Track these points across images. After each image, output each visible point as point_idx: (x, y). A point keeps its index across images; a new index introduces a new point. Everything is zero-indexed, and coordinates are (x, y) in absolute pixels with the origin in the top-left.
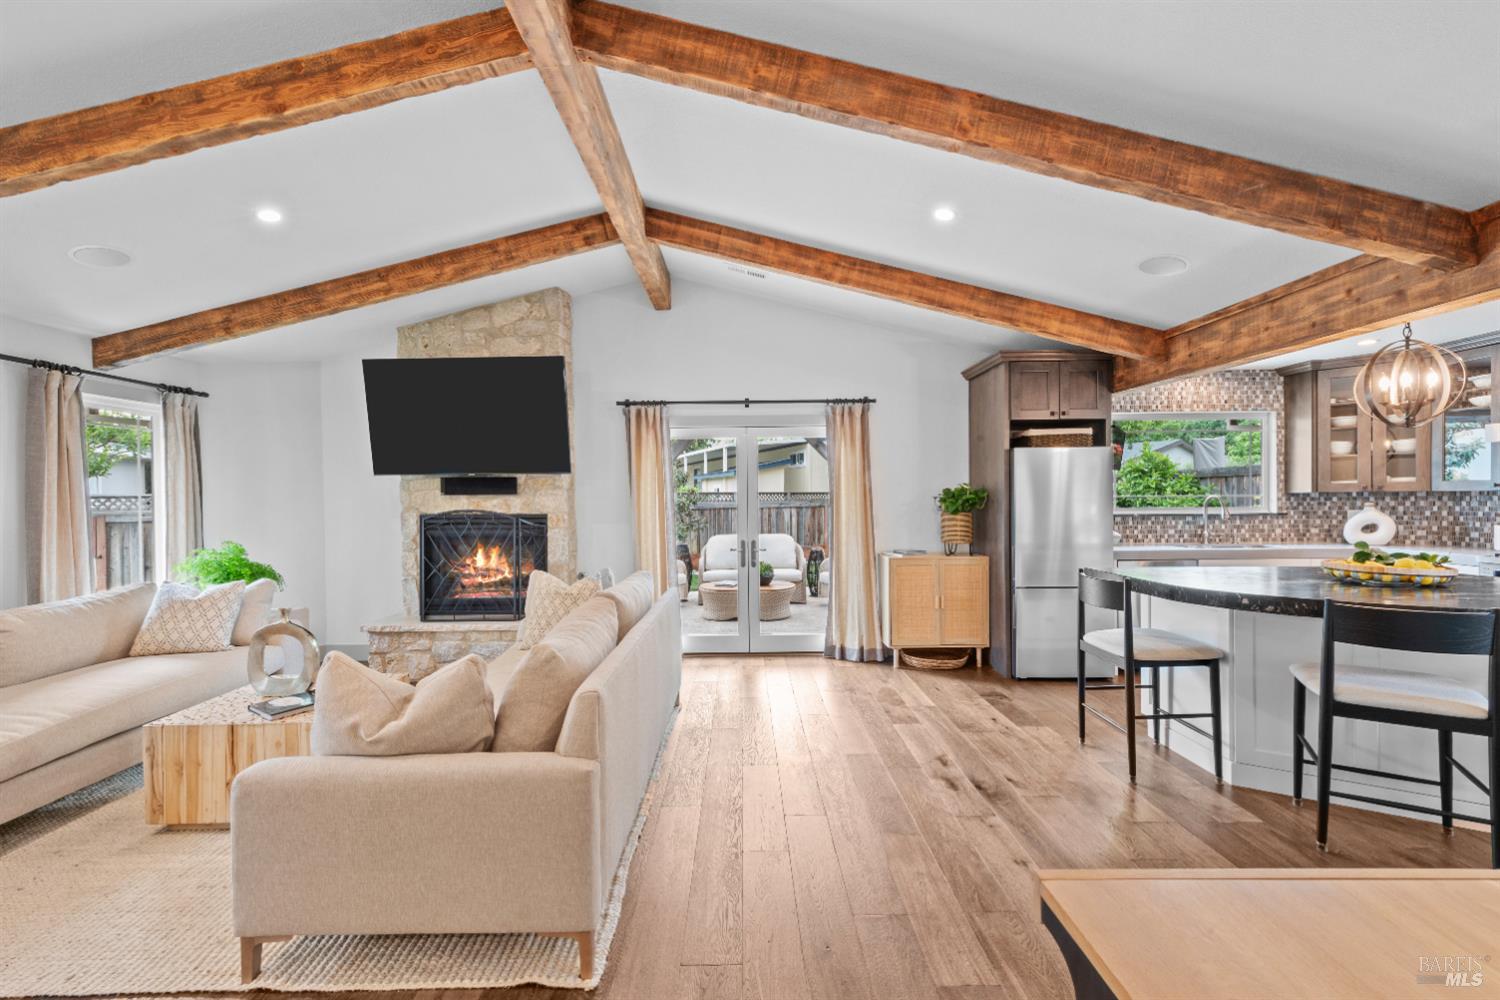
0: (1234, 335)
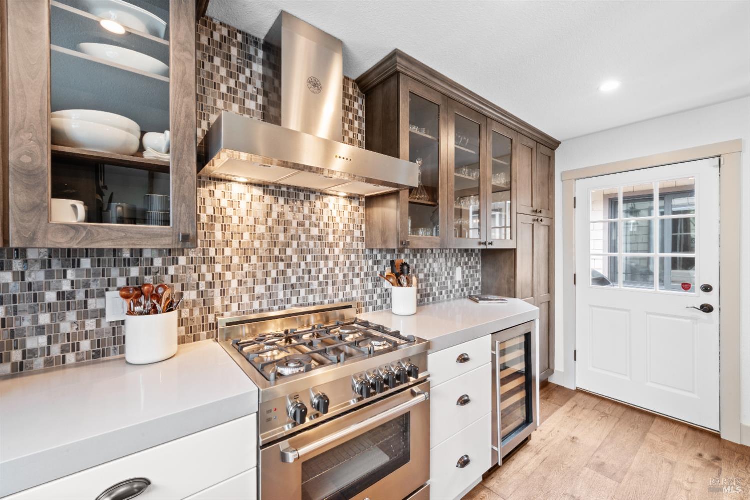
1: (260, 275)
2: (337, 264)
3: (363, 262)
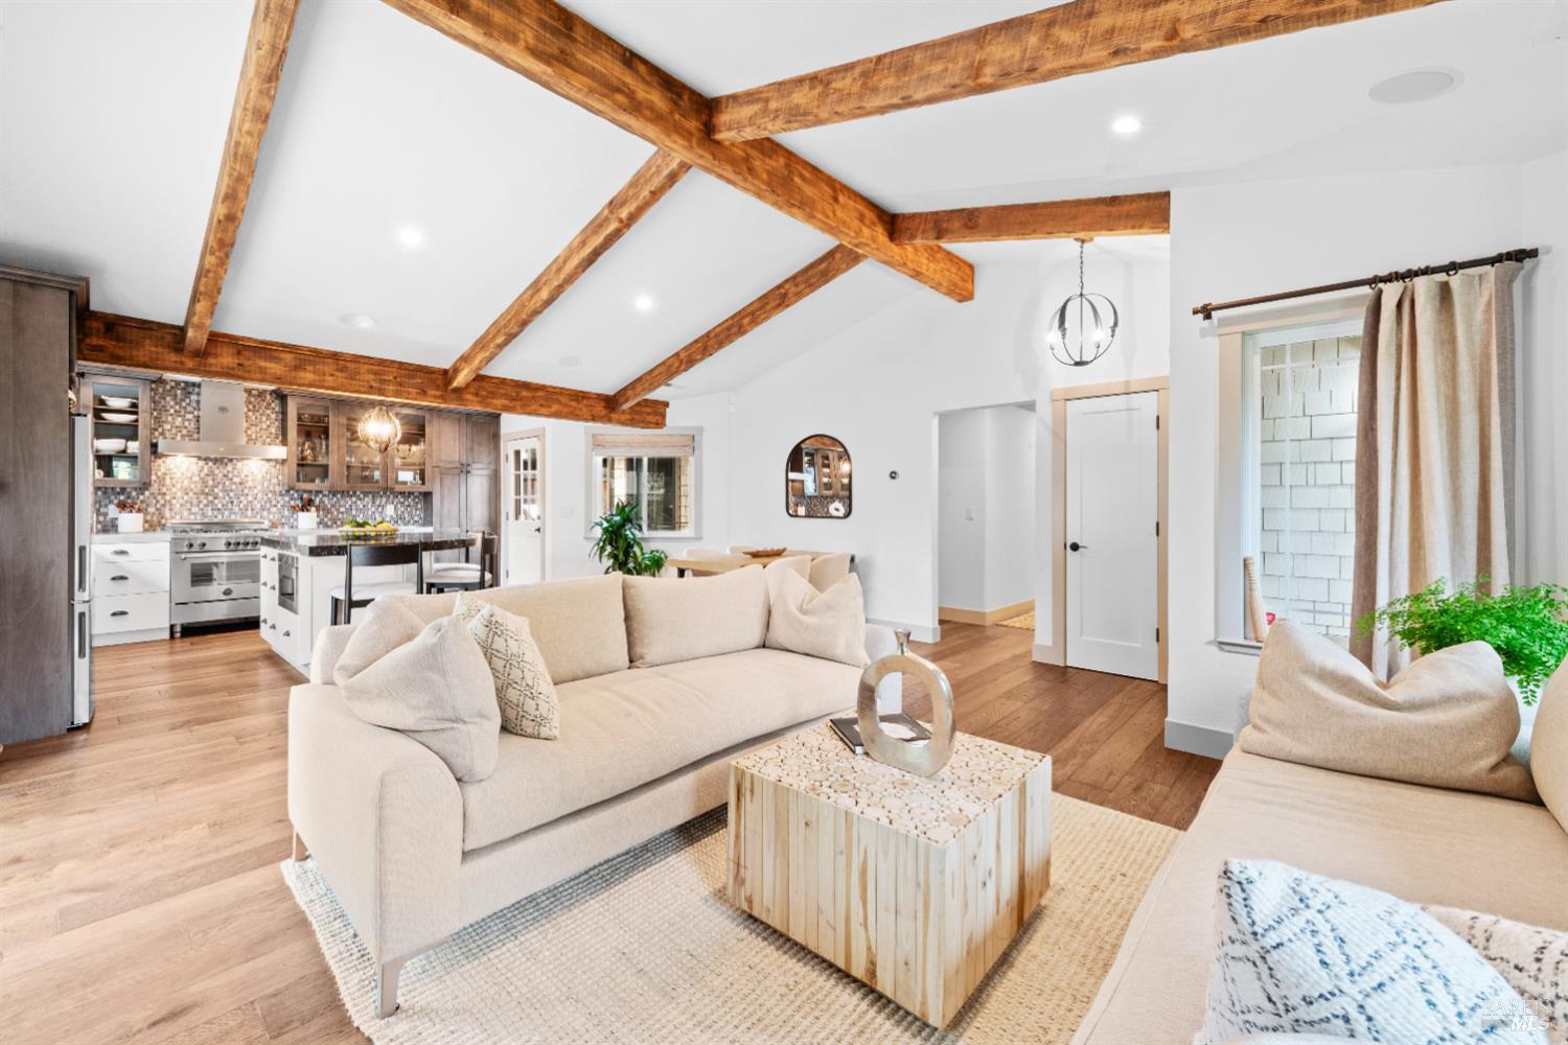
0: (297, 368)
2: (255, 499)
3: (279, 499)
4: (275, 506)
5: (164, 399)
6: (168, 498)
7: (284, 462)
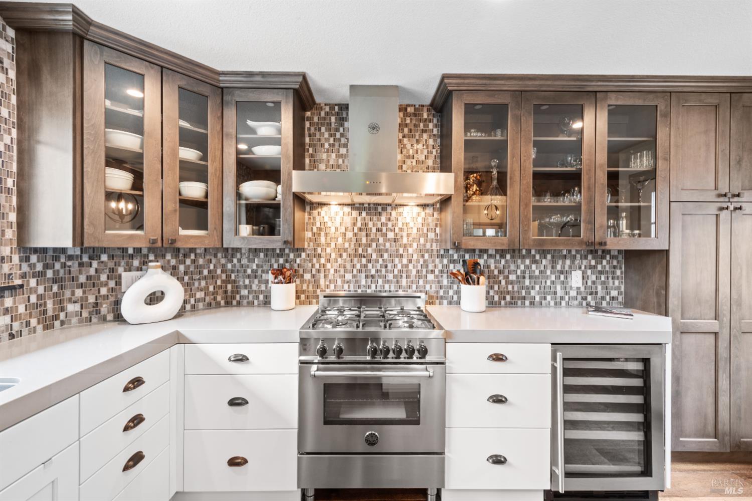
1: (348, 266)
2: (410, 261)
3: (437, 261)
4: (432, 272)
5: (320, 130)
6: (323, 261)
7: (445, 201)
